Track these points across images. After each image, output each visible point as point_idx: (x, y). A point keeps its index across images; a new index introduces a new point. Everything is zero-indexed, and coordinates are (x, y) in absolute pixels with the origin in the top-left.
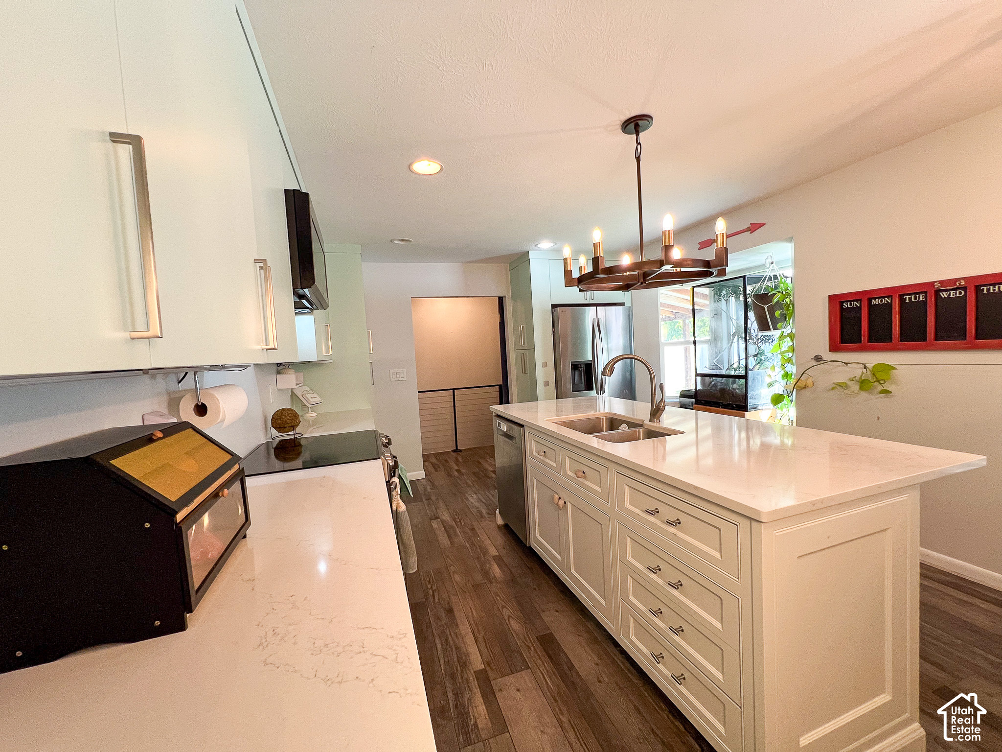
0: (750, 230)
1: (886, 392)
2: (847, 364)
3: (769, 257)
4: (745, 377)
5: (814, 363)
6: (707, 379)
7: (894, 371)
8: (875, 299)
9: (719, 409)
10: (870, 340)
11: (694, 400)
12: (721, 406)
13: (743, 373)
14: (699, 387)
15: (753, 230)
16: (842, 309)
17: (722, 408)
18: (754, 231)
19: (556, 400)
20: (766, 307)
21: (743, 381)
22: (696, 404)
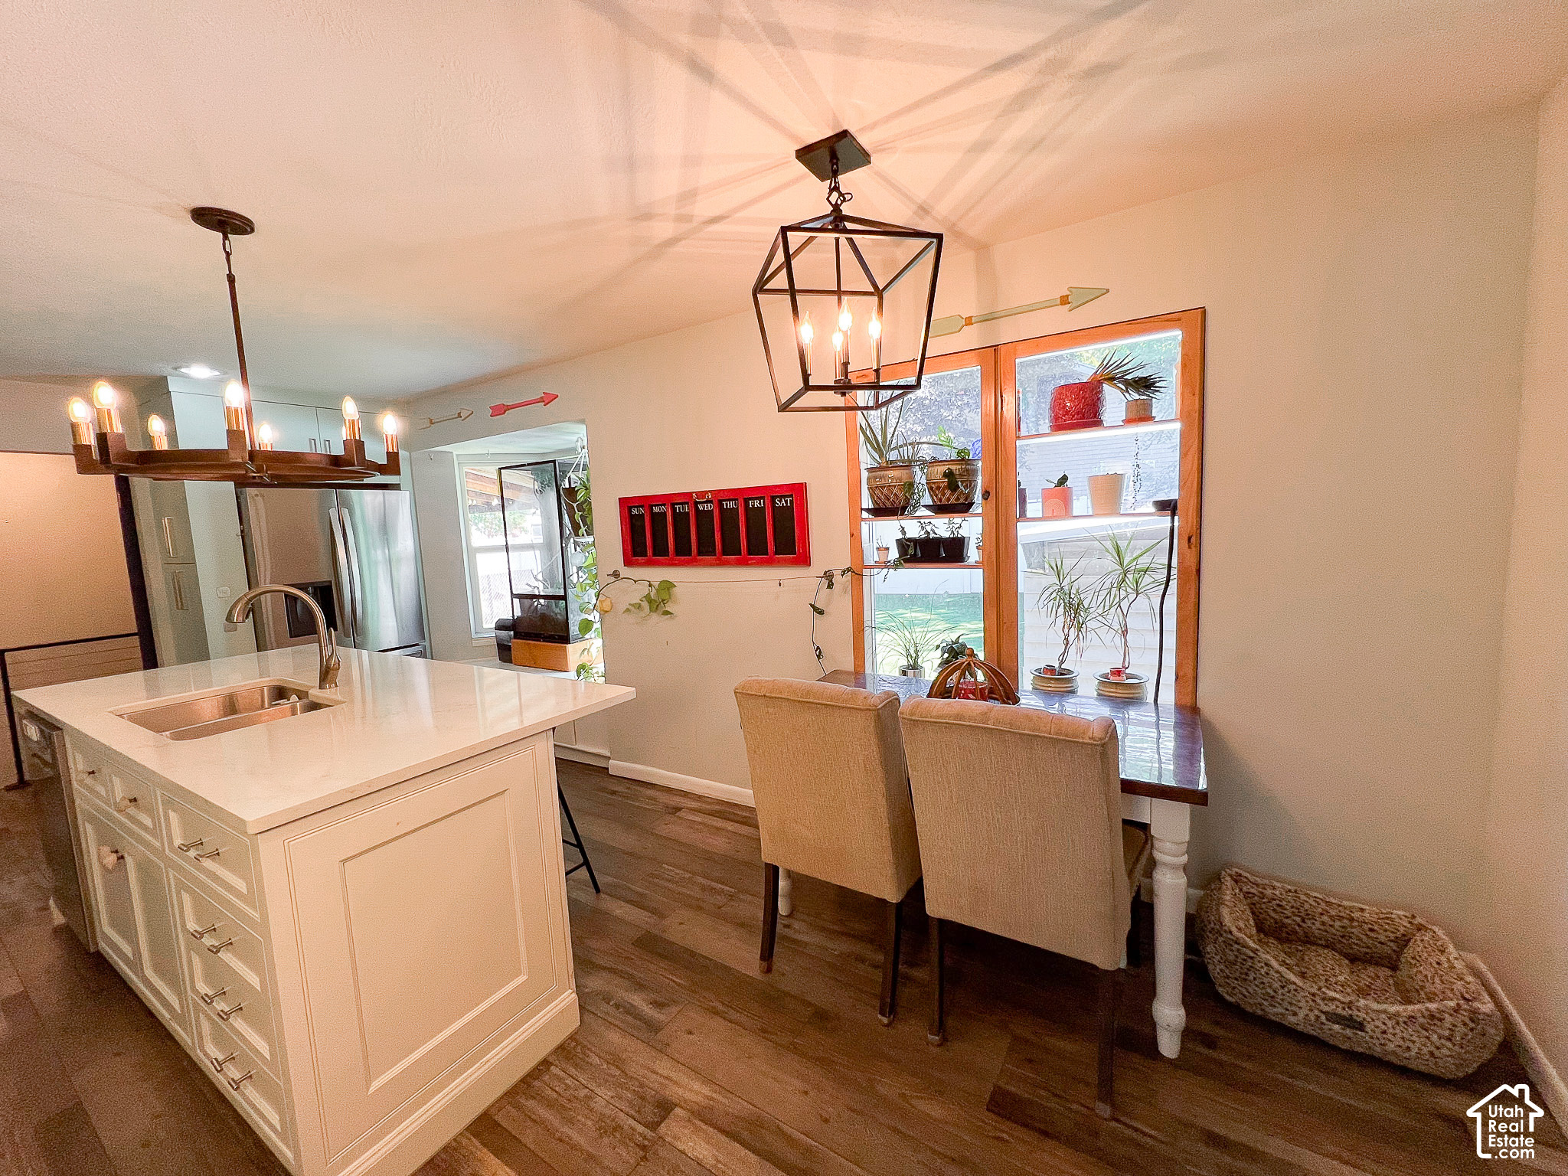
0: (544, 401)
1: (667, 613)
2: (635, 582)
3: (579, 440)
4: (564, 598)
5: (613, 579)
6: (527, 602)
7: (674, 589)
8: (655, 506)
9: (539, 643)
10: (654, 554)
11: (512, 633)
12: (542, 638)
13: (562, 593)
14: (518, 613)
15: (546, 402)
16: (632, 517)
17: (544, 641)
18: (547, 404)
19: (255, 655)
20: (575, 505)
21: (562, 603)
22: (515, 637)
